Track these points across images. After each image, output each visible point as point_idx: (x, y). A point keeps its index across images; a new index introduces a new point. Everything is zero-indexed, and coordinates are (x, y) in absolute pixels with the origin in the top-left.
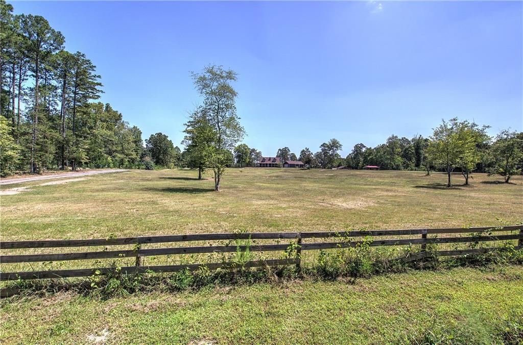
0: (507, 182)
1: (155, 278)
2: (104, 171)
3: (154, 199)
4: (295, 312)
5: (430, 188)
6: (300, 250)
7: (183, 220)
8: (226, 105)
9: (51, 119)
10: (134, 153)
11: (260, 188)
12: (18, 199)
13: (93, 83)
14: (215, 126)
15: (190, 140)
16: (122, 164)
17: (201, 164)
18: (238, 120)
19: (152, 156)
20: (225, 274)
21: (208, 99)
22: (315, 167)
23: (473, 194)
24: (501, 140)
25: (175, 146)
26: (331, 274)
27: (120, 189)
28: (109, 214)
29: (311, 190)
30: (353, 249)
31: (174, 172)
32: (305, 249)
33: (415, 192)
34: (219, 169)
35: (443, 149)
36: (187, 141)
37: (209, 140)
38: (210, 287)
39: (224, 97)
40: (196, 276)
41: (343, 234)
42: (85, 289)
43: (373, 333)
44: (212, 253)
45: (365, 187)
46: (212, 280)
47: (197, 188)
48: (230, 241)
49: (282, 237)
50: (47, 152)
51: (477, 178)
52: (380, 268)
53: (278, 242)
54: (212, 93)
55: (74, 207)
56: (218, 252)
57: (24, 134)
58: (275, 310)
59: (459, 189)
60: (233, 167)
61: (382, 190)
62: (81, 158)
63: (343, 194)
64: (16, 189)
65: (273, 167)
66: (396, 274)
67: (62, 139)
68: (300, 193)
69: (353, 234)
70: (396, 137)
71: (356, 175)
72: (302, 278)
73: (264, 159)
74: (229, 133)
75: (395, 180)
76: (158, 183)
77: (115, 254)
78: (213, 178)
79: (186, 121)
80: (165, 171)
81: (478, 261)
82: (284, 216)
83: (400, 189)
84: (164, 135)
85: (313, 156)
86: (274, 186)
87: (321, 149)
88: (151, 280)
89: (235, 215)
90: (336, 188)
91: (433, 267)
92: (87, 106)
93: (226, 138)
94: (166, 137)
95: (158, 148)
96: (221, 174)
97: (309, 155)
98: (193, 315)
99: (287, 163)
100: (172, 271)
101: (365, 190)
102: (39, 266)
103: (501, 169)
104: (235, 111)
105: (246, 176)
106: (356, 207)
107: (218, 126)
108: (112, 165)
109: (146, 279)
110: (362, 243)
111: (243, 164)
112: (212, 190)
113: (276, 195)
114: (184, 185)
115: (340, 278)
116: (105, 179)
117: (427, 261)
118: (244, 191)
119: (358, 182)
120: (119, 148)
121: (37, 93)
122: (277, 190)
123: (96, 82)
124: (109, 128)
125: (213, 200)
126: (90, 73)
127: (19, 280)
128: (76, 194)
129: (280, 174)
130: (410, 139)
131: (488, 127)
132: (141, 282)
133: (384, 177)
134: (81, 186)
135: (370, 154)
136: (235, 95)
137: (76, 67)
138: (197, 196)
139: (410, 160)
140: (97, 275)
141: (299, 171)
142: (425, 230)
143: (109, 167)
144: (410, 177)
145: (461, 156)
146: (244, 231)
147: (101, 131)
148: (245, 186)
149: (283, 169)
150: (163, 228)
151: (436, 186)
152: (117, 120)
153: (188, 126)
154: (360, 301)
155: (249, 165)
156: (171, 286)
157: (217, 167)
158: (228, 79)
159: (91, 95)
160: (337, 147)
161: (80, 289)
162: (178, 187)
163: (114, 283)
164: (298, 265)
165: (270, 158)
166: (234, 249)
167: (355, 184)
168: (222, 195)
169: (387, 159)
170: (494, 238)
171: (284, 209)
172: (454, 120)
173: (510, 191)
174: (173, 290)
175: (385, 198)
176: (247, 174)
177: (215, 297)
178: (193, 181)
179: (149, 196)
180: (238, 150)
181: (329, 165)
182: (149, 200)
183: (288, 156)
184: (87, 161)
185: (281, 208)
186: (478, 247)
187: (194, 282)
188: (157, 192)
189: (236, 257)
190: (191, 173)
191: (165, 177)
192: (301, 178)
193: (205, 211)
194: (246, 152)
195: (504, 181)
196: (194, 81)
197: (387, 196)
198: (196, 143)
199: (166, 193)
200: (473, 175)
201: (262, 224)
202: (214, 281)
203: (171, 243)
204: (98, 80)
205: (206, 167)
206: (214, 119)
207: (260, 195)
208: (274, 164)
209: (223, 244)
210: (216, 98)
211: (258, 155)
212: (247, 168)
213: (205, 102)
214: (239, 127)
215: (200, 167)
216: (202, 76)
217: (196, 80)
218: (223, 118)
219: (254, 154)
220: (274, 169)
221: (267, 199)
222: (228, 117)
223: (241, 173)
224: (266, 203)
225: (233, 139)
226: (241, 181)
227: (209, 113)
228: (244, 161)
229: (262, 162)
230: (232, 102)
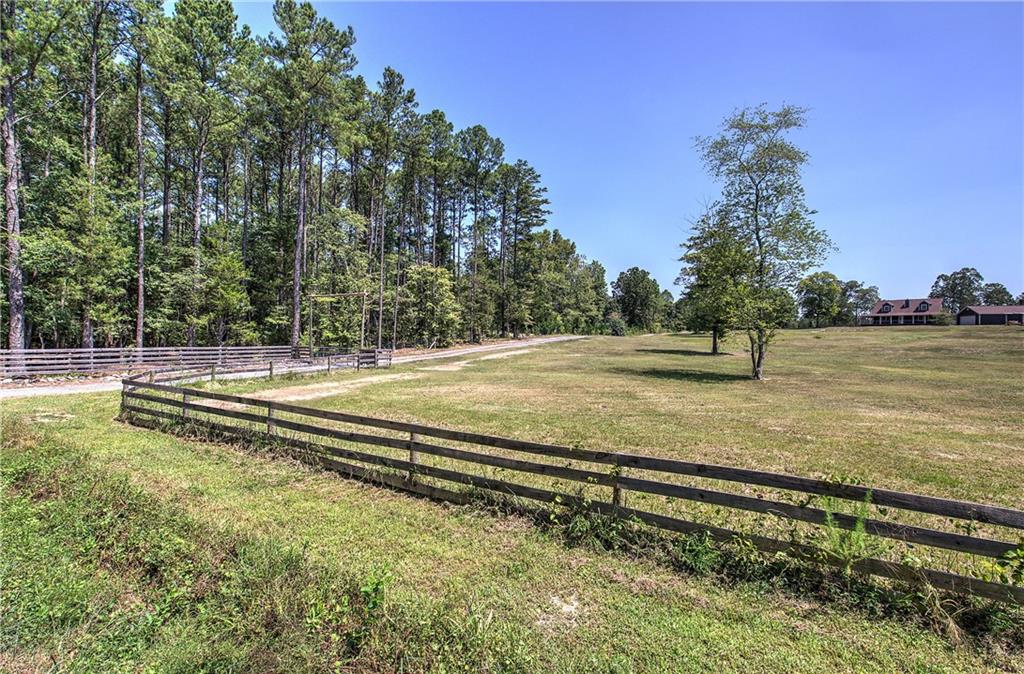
1: (647, 535)
2: (553, 338)
3: (630, 389)
7: (686, 434)
8: (776, 189)
9: (490, 265)
10: (594, 307)
11: (878, 378)
12: (461, 377)
13: (537, 201)
14: (750, 239)
15: (693, 274)
16: (577, 327)
17: (719, 321)
18: (809, 218)
19: (623, 311)
20: (799, 570)
21: (732, 184)
25: (661, 291)
27: (576, 369)
28: (563, 408)
31: (661, 339)
34: (761, 332)
36: (687, 277)
37: (736, 270)
38: (761, 587)
39: (773, 172)
40: (727, 555)
42: (542, 520)
44: (764, 515)
46: (764, 572)
47: (711, 371)
48: (810, 498)
50: (486, 312)
53: (968, 528)
54: (744, 169)
55: (520, 393)
56: (780, 516)
57: (465, 289)
60: (794, 328)
62: (523, 319)
64: (458, 363)
65: (916, 323)
67: (502, 292)
73: (887, 306)
74: (785, 249)
76: (636, 359)
77: (583, 476)
78: (747, 351)
79: (684, 239)
80: (646, 338)
84: (643, 271)
86: (928, 374)
88: (639, 537)
89: (809, 437)
92: (530, 239)
93: (777, 261)
94: (645, 274)
95: (632, 296)
96: (766, 343)
98: (727, 633)
99: (968, 312)
100: (677, 530)
102: (489, 472)
104: (800, 197)
105: (833, 347)
107: (758, 238)
108: (562, 329)
109: (631, 532)
111: (821, 320)
112: (745, 378)
113: (935, 398)
114: (684, 366)
116: (555, 351)
118: (829, 383)
120: (573, 301)
121: (476, 231)
122: (940, 385)
123: (540, 199)
124: (558, 269)
125: (748, 399)
126: (534, 188)
127: (471, 486)
128: (520, 374)
129: (948, 342)
132: (622, 534)
134: (525, 362)
136: (802, 160)
137: (516, 184)
138: (711, 388)
140: (556, 503)
143: (559, 331)
146: (852, 481)
147: (548, 276)
148: (831, 371)
149: (954, 329)
150: (649, 443)
152: (568, 254)
153: (690, 247)
155: (841, 320)
156: (676, 559)
157: (757, 327)
158: (780, 128)
159: (535, 220)
161: (537, 520)
162: (672, 368)
163: (581, 524)
165: (907, 301)
166: (818, 517)
168: (771, 389)
171: (972, 439)
174: (679, 567)
176: (835, 344)
178: (700, 357)
179: (621, 383)
180: (807, 287)
182: (622, 389)
183: (976, 293)
184: (531, 323)
185: (959, 435)
187: (723, 566)
188: (634, 377)
189: (828, 539)
190: (695, 341)
191: (646, 348)
193: (732, 420)
194: (830, 290)
196: (701, 154)
198: (706, 279)
199: (651, 380)
201: (894, 471)
202: (769, 578)
203: (667, 474)
204: (544, 196)
205: (731, 328)
206: (747, 223)
207: (881, 396)
208: (921, 317)
209: (791, 499)
210: (751, 178)
211: (867, 296)
212: (835, 328)
213: (726, 193)
214: (812, 233)
215: (715, 330)
216: (719, 139)
217: (706, 152)
218: (768, 219)
219: (853, 294)
220: (923, 330)
221: (904, 407)
222: (783, 214)
223: (816, 340)
224: (903, 417)
225: (795, 262)
226: (820, 359)
227: (736, 214)
228: (824, 313)
229: (880, 312)
230: (792, 178)
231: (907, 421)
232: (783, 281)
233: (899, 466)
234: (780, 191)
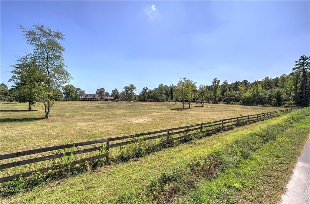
0: (202, 106)
4: (104, 183)
5: (176, 110)
6: (108, 148)
8: (54, 56)
11: (84, 115)
14: (45, 70)
15: (19, 79)
17: (31, 98)
18: (65, 68)
20: (56, 173)
21: (37, 49)
22: (121, 100)
23: (191, 112)
24: (201, 89)
26: (126, 158)
29: (118, 114)
30: (137, 143)
32: (111, 147)
33: (170, 112)
34: (49, 102)
35: (181, 92)
36: (16, 80)
37: (39, 80)
38: (43, 184)
39: (53, 50)
41: (132, 136)
43: (144, 180)
44: (44, 161)
45: (148, 111)
46: (44, 179)
47: (27, 117)
48: (59, 151)
49: (96, 142)
51: (193, 105)
52: (149, 151)
53: (94, 146)
54: (42, 45)
56: (49, 160)
58: (92, 185)
59: (187, 110)
60: (62, 101)
61: (156, 112)
63: (136, 116)
66: (157, 152)
68: (111, 116)
69: (137, 135)
70: (163, 85)
71: (143, 105)
72: (109, 164)
73: (87, 96)
74: (58, 76)
75: (162, 107)
78: (43, 109)
79: (15, 64)
81: (187, 140)
82: (100, 131)
83: (164, 111)
85: (120, 94)
86: (94, 113)
87: (124, 89)
89: (63, 134)
90: (133, 112)
91: (172, 146)
93: (55, 80)
96: (51, 106)
97: (117, 93)
99: (102, 98)
100: (5, 181)
101: (148, 113)
103: (201, 101)
104: (62, 61)
105: (73, 107)
106: (143, 122)
107: (48, 71)
110: (141, 139)
111: (70, 99)
112: (43, 118)
113: (95, 118)
114: (13, 116)
115: (130, 160)
117: (170, 143)
118: (71, 117)
119: (145, 109)
122: (96, 115)
125: (43, 126)
129: (99, 105)
130: (168, 86)
131: (196, 82)
133: (157, 106)
135: (151, 93)
136: (63, 50)
138: (27, 124)
139: (169, 96)
141: (111, 103)
142: (168, 129)
144: (168, 105)
145: (187, 95)
146: (70, 143)
148: (72, 114)
149: (100, 102)
151: (178, 109)
153: (17, 68)
154: (140, 168)
155: (75, 99)
156: (4, 193)
157: (47, 101)
158: (56, 37)
160: (133, 89)
164: (107, 157)
165: (91, 95)
166: (61, 155)
167: (143, 110)
168: (52, 121)
169: (159, 96)
170: (192, 130)
171: (100, 126)
172: (185, 78)
173: (203, 110)
174: (7, 195)
175: (157, 116)
176: (73, 106)
177: (48, 189)
178: (23, 112)
180: (66, 89)
181: (129, 99)
183: (104, 94)
185: (98, 126)
186: (187, 134)
187: (28, 185)
189: (64, 160)
190: (20, 106)
192: (112, 107)
193: (36, 134)
194: (72, 90)
195: (201, 106)
196: (23, 33)
197: (158, 115)
198: (25, 82)
200: (192, 103)
201: (85, 138)
202: (46, 180)
205: (37, 101)
206: (44, 65)
207: (84, 119)
208: (94, 99)
209: (53, 153)
210: (45, 50)
211: (82, 93)
212: (74, 101)
213: (35, 52)
214: (66, 73)
215: (30, 101)
216: (32, 31)
217: (25, 33)
218: (52, 66)
219: (79, 92)
220: (94, 102)
221: (88, 121)
222: (57, 65)
223: (68, 105)
224: (88, 124)
225: (61, 81)
226: (69, 110)
227: (39, 60)
228: (71, 97)
229: (85, 97)
230: (60, 55)
231: (89, 125)
232: (57, 86)
233: (86, 136)
234: (56, 57)
